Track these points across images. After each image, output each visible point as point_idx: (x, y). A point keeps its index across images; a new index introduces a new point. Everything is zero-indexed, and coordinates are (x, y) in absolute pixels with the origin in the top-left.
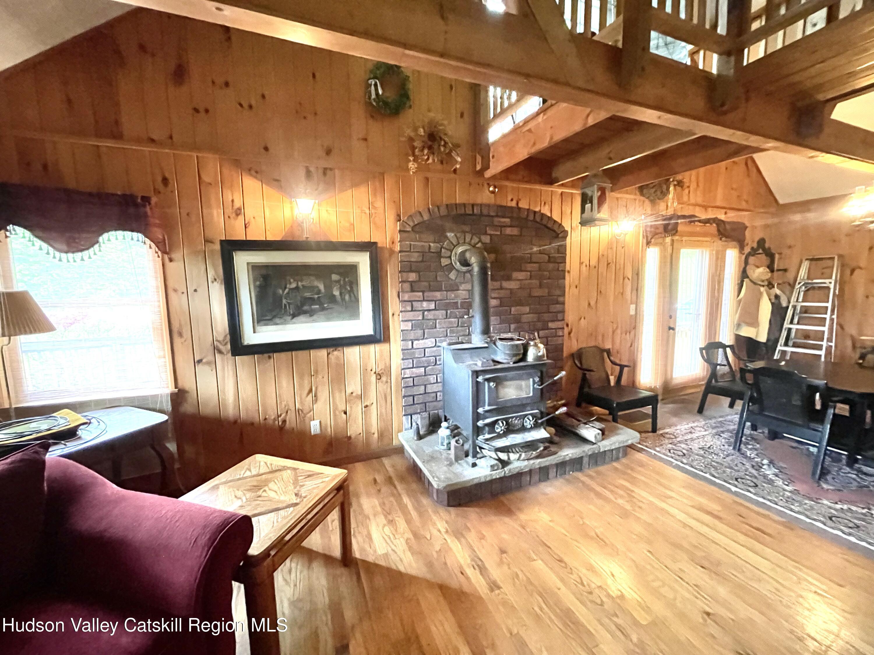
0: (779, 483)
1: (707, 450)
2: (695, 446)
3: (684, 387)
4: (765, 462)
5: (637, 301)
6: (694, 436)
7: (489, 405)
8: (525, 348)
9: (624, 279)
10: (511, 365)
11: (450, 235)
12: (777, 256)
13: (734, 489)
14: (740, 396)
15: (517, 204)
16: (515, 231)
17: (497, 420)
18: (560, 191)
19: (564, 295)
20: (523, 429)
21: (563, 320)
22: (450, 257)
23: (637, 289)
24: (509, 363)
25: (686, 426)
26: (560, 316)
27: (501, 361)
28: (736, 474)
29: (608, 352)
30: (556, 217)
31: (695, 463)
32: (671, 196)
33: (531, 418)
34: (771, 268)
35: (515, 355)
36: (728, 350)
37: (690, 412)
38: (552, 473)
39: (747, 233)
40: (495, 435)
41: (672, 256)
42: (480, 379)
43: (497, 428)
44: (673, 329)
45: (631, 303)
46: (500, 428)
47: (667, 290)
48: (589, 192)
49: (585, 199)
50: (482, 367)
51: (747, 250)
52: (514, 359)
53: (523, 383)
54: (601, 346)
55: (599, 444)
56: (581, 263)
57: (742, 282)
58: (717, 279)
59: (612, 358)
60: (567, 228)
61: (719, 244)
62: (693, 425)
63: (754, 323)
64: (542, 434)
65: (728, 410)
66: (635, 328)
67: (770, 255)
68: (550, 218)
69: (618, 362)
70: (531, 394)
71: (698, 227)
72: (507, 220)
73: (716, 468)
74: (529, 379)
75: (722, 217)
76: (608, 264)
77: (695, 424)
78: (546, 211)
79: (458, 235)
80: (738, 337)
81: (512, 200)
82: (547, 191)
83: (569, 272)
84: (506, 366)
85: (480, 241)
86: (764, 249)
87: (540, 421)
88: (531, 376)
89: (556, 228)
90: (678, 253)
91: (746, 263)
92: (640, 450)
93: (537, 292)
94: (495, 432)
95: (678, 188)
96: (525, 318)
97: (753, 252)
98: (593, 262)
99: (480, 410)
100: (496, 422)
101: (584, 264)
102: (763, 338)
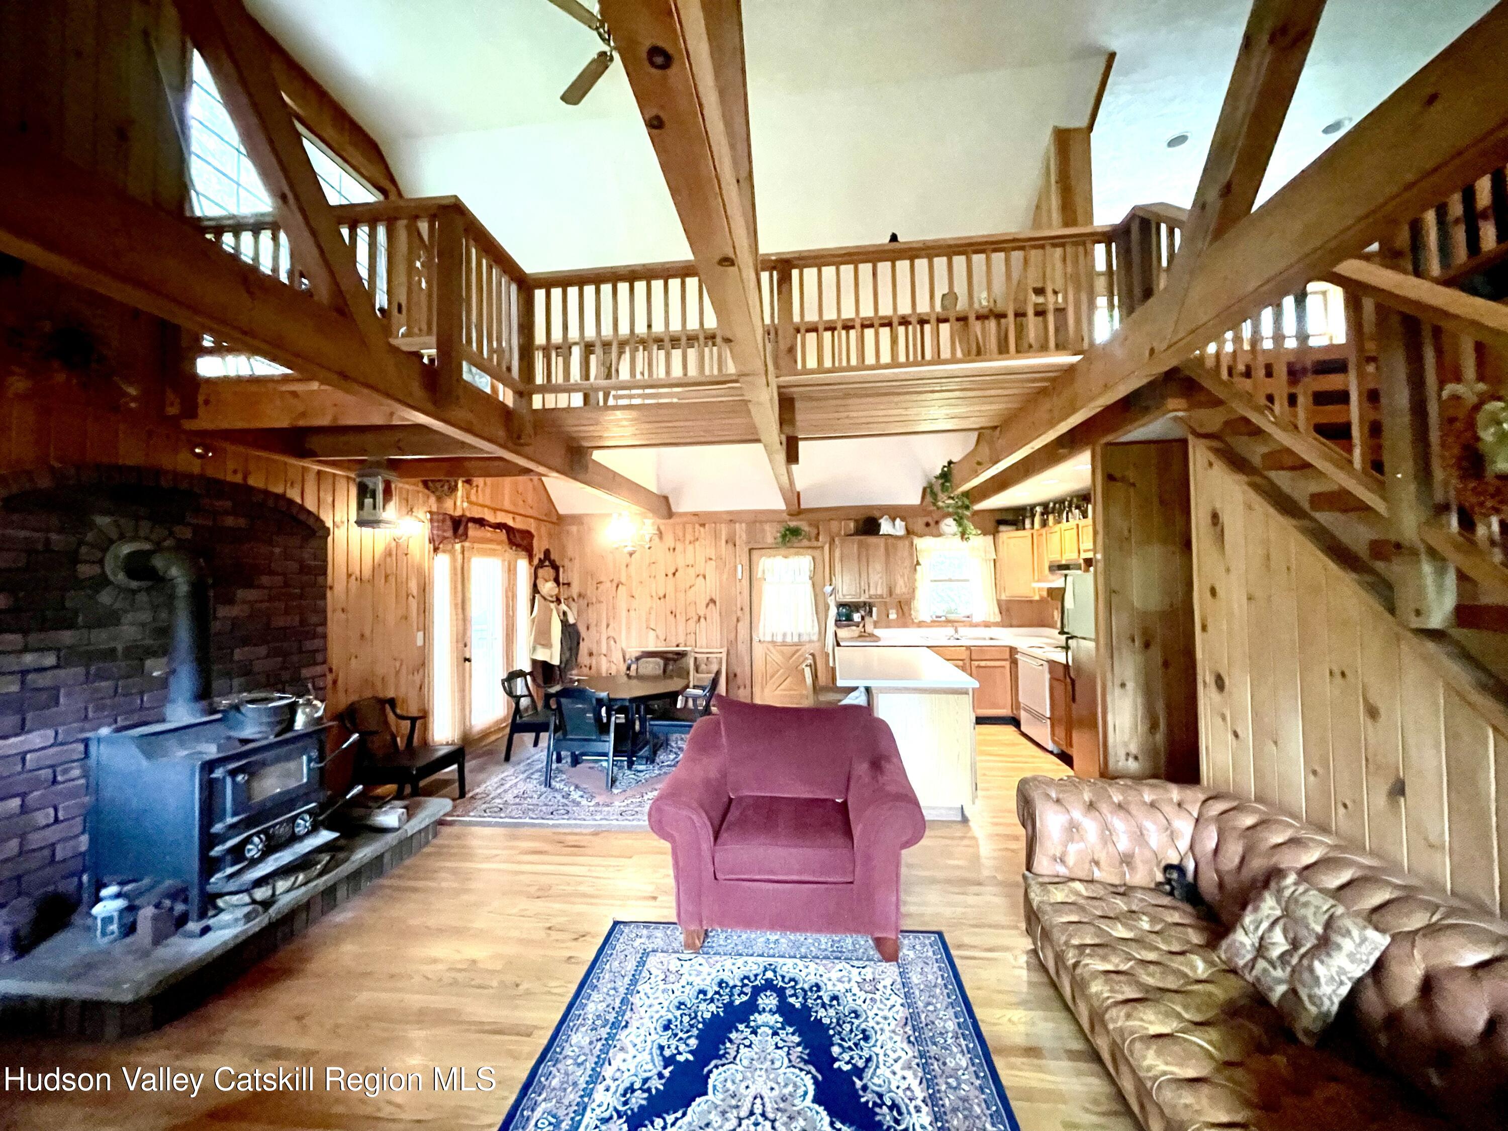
0: (584, 802)
1: (523, 796)
2: (509, 797)
3: (485, 734)
4: (572, 788)
5: (426, 628)
6: (507, 786)
7: (235, 814)
8: (292, 709)
9: (408, 596)
10: (272, 739)
11: (103, 521)
12: (561, 570)
13: (551, 822)
14: (544, 727)
15: (245, 478)
16: (242, 522)
17: (251, 836)
18: (317, 467)
19: (324, 623)
20: (294, 838)
21: (324, 662)
22: (101, 562)
23: (425, 609)
24: (266, 738)
25: (496, 780)
26: (319, 657)
27: (251, 737)
28: (551, 809)
29: (392, 702)
30: (310, 505)
31: (513, 814)
32: (460, 493)
33: (307, 817)
34: (557, 580)
35: (279, 723)
36: (529, 677)
37: (497, 763)
38: (341, 893)
39: (535, 542)
40: (245, 863)
41: (463, 568)
42: (218, 773)
43: (249, 850)
44: (469, 660)
45: (418, 630)
46: (252, 851)
47: (460, 611)
48: (369, 482)
49: (364, 492)
50: (219, 751)
51: (536, 561)
52: (278, 728)
53: (292, 765)
54: (381, 695)
55: (406, 827)
56: (349, 576)
57: (534, 598)
58: (510, 594)
59: (398, 711)
60: (329, 524)
61: (510, 553)
62: (503, 775)
63: (548, 645)
64: (326, 836)
65: (533, 750)
66: (423, 664)
67: (556, 568)
68: (302, 508)
69: (405, 714)
70: (305, 780)
71: (488, 533)
72: (228, 504)
73: (533, 811)
74: (300, 756)
75: (511, 523)
76: (387, 577)
77: (506, 774)
78: (294, 494)
79: (122, 521)
80: (534, 662)
81: (235, 472)
82: (295, 466)
83: (331, 588)
84: (264, 742)
85: (171, 534)
86: (550, 561)
87: (321, 818)
88: (304, 751)
89: (311, 522)
90: (469, 561)
91: (536, 577)
92: (451, 823)
93: (280, 622)
94: (246, 859)
95: (467, 486)
96: (258, 666)
97: (541, 564)
98: (367, 573)
99: (218, 828)
100: (248, 840)
101: (353, 577)
102: (556, 661)
